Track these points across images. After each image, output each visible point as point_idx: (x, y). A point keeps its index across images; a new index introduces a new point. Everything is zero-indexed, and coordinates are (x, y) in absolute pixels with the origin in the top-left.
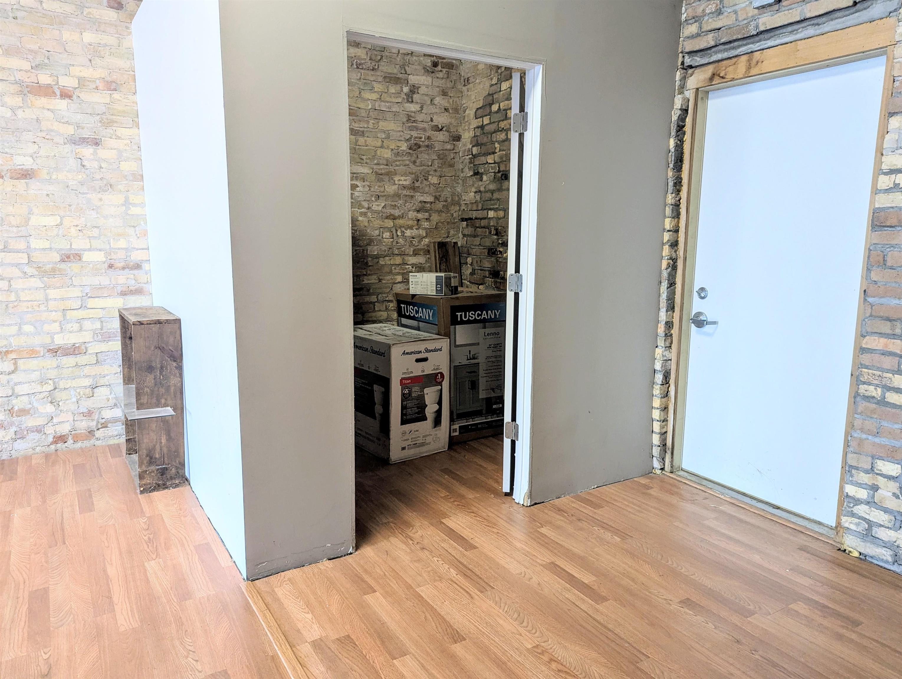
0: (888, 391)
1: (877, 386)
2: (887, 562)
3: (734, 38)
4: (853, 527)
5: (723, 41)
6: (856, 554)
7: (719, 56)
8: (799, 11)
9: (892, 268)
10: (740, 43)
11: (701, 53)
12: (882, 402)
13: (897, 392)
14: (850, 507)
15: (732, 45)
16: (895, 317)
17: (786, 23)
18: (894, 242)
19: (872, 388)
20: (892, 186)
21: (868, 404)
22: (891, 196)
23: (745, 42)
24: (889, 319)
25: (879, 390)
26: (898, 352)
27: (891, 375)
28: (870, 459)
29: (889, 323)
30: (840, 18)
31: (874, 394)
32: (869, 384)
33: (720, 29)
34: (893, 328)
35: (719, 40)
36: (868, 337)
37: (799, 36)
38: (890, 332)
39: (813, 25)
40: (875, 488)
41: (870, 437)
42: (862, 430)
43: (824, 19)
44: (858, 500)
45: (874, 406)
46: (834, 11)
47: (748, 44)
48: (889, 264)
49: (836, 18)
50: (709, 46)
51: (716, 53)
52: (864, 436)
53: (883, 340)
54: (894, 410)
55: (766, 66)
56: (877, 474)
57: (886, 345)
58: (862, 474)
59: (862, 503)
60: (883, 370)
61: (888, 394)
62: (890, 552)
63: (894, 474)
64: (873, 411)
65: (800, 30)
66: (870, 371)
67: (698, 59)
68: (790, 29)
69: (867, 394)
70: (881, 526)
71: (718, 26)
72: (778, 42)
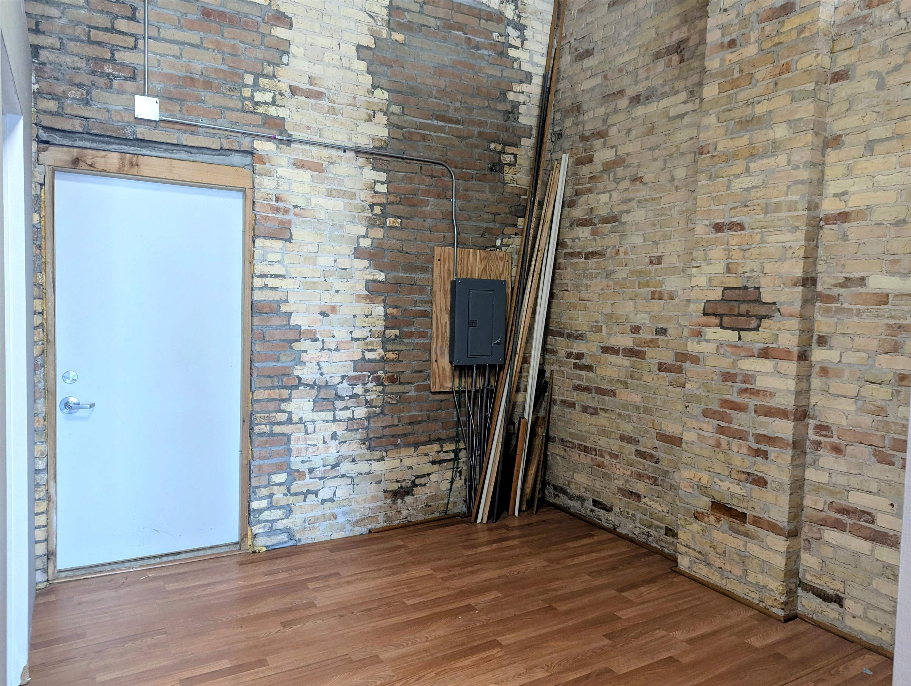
0: (274, 425)
1: (266, 424)
2: (286, 542)
3: (108, 134)
4: (261, 531)
5: (93, 132)
6: (264, 549)
7: (87, 144)
8: (176, 136)
9: (269, 341)
10: (112, 140)
11: (61, 134)
12: (272, 434)
13: (279, 425)
14: (256, 518)
15: (102, 138)
16: (273, 374)
17: (164, 141)
18: (268, 324)
19: (263, 426)
20: (263, 285)
21: (261, 439)
22: (264, 292)
23: (117, 141)
24: (270, 377)
25: (268, 426)
26: (278, 397)
27: (275, 414)
28: (267, 476)
29: (269, 379)
30: (208, 154)
31: (265, 430)
32: (261, 424)
33: (86, 118)
34: (273, 382)
35: (90, 130)
36: (257, 392)
37: (173, 156)
38: (271, 385)
39: (186, 151)
40: (271, 496)
41: (266, 461)
42: (260, 458)
43: (195, 151)
44: (261, 509)
45: (266, 438)
46: (206, 148)
47: (122, 144)
48: (267, 338)
49: (205, 154)
50: (75, 130)
51: (82, 139)
52: (262, 462)
53: (267, 392)
54: (279, 438)
55: (145, 171)
56: (272, 485)
57: (269, 395)
58: (263, 490)
59: (265, 510)
60: (270, 412)
61: (274, 428)
62: (286, 535)
63: (283, 480)
64: (266, 442)
65: (175, 151)
66: (262, 415)
67: (58, 138)
68: (165, 147)
69: (260, 431)
70: (278, 520)
71: (86, 115)
72: (153, 153)
